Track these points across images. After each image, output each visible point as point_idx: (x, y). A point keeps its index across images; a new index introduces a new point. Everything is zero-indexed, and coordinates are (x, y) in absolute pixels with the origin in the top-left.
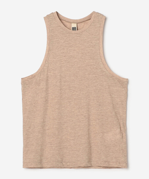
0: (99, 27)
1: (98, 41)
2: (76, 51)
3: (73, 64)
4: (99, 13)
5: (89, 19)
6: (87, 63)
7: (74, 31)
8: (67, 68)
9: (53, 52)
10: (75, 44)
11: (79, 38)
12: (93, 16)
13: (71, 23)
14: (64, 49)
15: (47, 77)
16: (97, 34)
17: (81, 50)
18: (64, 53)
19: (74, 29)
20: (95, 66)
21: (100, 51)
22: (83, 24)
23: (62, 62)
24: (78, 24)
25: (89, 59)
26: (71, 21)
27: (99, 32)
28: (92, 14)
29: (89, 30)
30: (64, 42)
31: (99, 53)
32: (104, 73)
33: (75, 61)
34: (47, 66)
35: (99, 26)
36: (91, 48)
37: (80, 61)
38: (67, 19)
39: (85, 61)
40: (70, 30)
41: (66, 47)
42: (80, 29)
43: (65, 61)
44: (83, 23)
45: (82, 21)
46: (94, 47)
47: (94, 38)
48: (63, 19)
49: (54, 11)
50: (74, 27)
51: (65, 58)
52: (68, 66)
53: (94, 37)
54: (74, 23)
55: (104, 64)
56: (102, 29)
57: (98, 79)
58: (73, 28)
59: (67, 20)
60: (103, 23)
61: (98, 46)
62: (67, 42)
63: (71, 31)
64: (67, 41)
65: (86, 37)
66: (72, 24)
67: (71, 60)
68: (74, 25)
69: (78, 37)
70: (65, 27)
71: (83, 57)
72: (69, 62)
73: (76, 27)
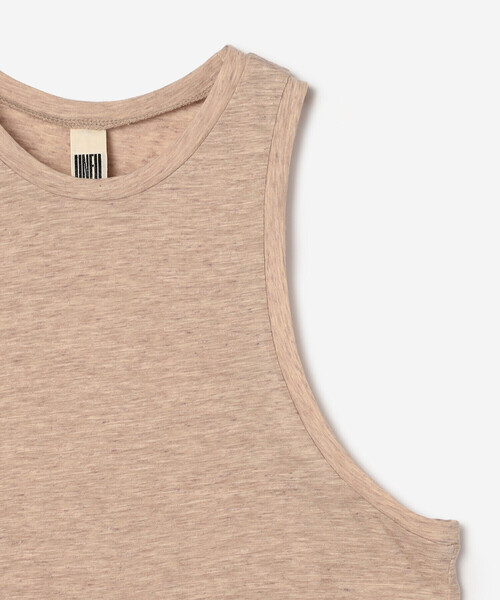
0: (261, 156)
1: (257, 257)
2: (101, 324)
3: (73, 417)
4: (262, 61)
5: (192, 97)
6: (174, 404)
7: (87, 185)
8: (30, 444)
10: (92, 273)
11: (120, 228)
12: (221, 76)
13: (66, 125)
16: (247, 203)
17: (135, 313)
18: (13, 332)
19: (86, 166)
20: (234, 428)
21: (274, 320)
22: (150, 132)
24: (116, 135)
25: (191, 379)
26: (64, 116)
27: (263, 192)
28: (211, 67)
29: (193, 178)
31: (264, 336)
32: (298, 473)
33: (91, 396)
35: (260, 150)
36: (205, 303)
37: (128, 390)
38: (37, 95)
39: (164, 395)
40: (58, 175)
41: (34, 292)
42: (131, 168)
43: (20, 390)
44: (152, 125)
45: (143, 113)
46: (226, 295)
47: (229, 232)
48: (12, 97)
50: (86, 152)
51: (19, 369)
52: (40, 426)
53: (225, 226)
54: (85, 123)
55: (301, 407)
56: (278, 171)
57: (250, 515)
58: (80, 160)
59: (35, 106)
60: (292, 130)
61: (254, 287)
62: (41, 260)
63: (68, 179)
64: (41, 253)
65: (170, 224)
66: (73, 131)
67: (61, 386)
68: (89, 142)
69: (116, 221)
70: (22, 153)
71: (145, 366)
72: (43, 401)
73: (100, 155)
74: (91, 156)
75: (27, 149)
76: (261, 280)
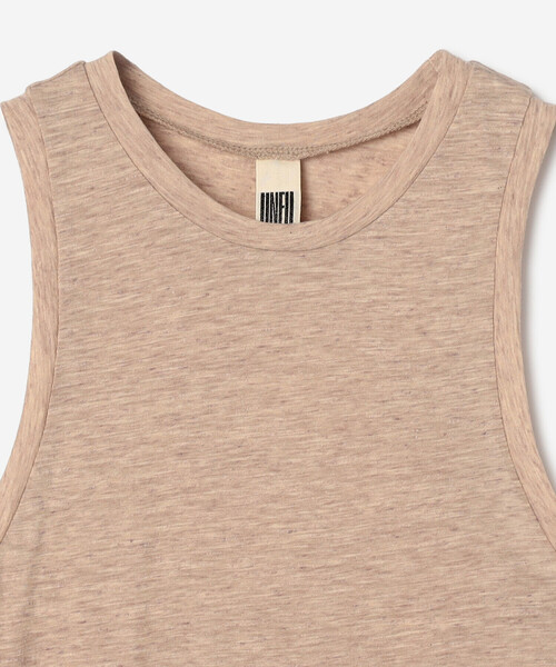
0: (492, 196)
1: (484, 324)
2: (287, 407)
3: (252, 525)
4: (491, 74)
5: (401, 119)
6: (378, 510)
7: (276, 230)
8: (198, 559)
9: (84, 415)
10: (277, 343)
11: (313, 287)
12: (437, 92)
13: (251, 155)
14: (179, 385)
15: (27, 641)
16: (473, 255)
17: (330, 393)
18: (176, 418)
19: (275, 207)
20: (454, 539)
21: (504, 403)
22: (351, 164)
23: (162, 507)
24: (312, 166)
25: (401, 478)
26: (249, 144)
27: (493, 241)
28: (424, 79)
29: (403, 223)
30: (185, 324)
31: (492, 424)
32: (538, 596)
33: (274, 499)
34: (30, 537)
35: (492, 188)
36: (418, 382)
37: (321, 491)
38: (214, 118)
39: (366, 497)
40: (239, 219)
41: (203, 367)
42: (330, 210)
43: (186, 491)
44: (355, 154)
45: (344, 137)
46: (445, 372)
47: (449, 292)
48: (181, 121)
49: (95, 50)
50: (274, 189)
51: (184, 465)
52: (211, 535)
53: (444, 284)
54: (275, 152)
55: (541, 512)
56: (514, 215)
57: (476, 650)
58: (267, 199)
59: (211, 133)
61: (480, 361)
62: (213, 327)
63: (252, 223)
64: (211, 319)
65: (374, 282)
66: (259, 163)
67: (236, 486)
68: (279, 177)
69: (307, 277)
70: (195, 191)
71: (343, 461)
72: (214, 504)
73: (292, 193)
74: (281, 194)
75: (200, 185)
76: (489, 353)
